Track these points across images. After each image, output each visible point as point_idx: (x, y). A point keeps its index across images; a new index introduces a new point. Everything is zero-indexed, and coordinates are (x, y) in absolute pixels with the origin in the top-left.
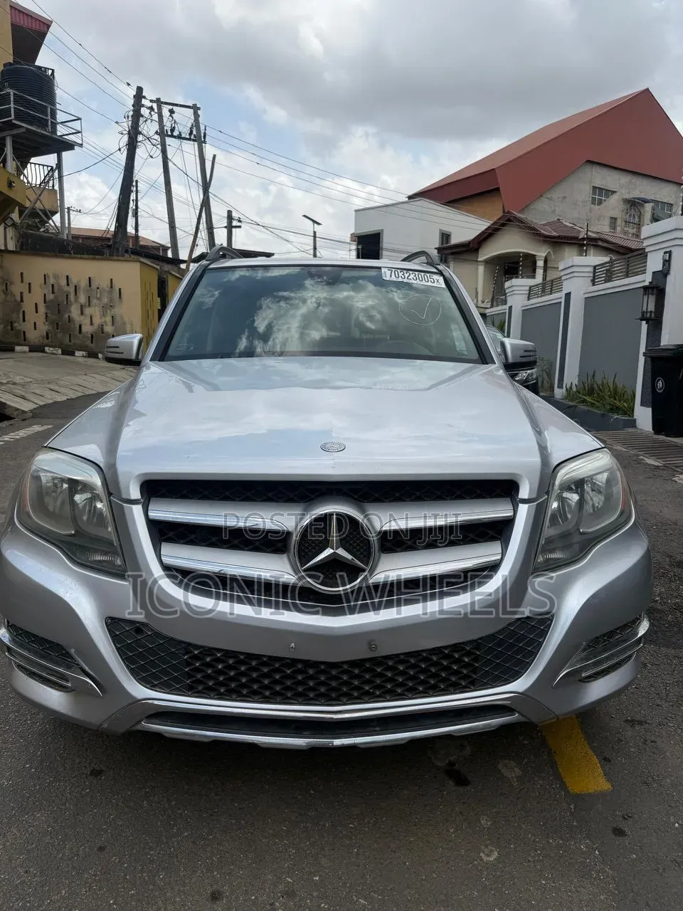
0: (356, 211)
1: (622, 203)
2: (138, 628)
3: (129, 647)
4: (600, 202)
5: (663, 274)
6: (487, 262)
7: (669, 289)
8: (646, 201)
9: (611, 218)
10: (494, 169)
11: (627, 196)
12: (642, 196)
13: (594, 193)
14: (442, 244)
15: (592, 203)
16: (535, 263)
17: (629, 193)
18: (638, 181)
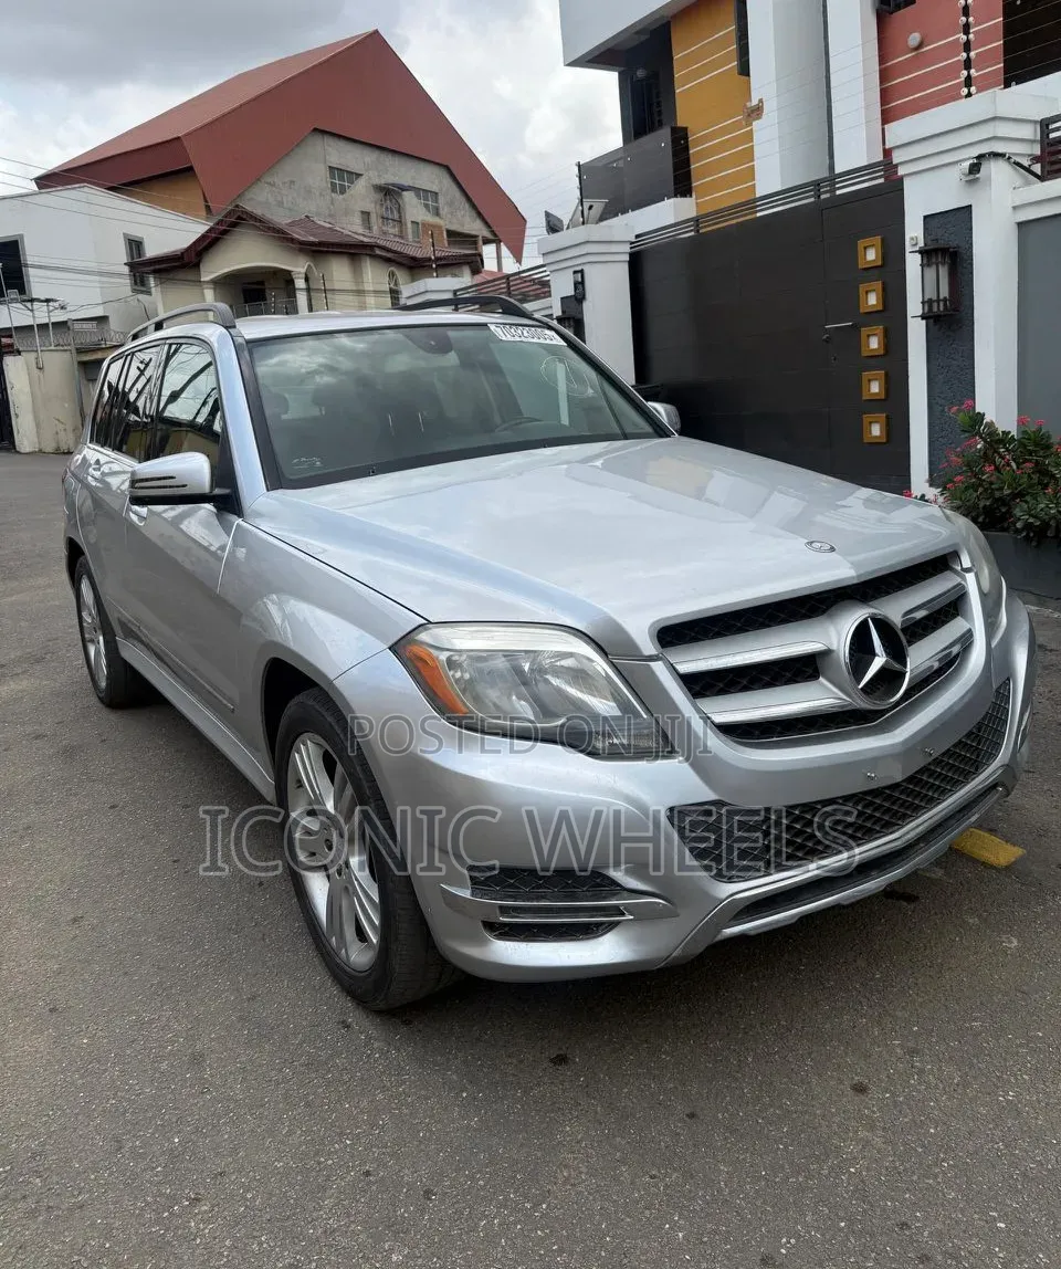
1: (372, 190)
4: (343, 191)
6: (217, 283)
7: (588, 320)
8: (403, 189)
9: (362, 212)
10: (178, 138)
11: (382, 182)
12: (397, 181)
13: (333, 177)
14: (133, 258)
15: (333, 191)
16: (291, 282)
17: (380, 176)
18: (388, 160)
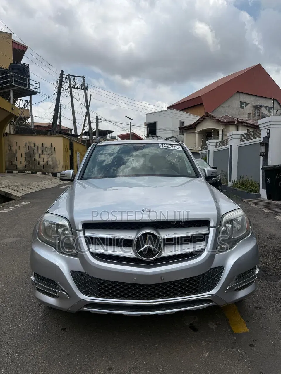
0: (146, 114)
1: (252, 107)
2: (82, 274)
3: (79, 281)
4: (243, 107)
5: (267, 138)
6: (199, 133)
7: (270, 144)
8: (262, 107)
9: (248, 113)
10: (200, 96)
11: (254, 105)
12: (260, 104)
13: (241, 104)
14: (181, 126)
15: (240, 108)
16: (218, 132)
17: (255, 104)
18: (258, 99)
